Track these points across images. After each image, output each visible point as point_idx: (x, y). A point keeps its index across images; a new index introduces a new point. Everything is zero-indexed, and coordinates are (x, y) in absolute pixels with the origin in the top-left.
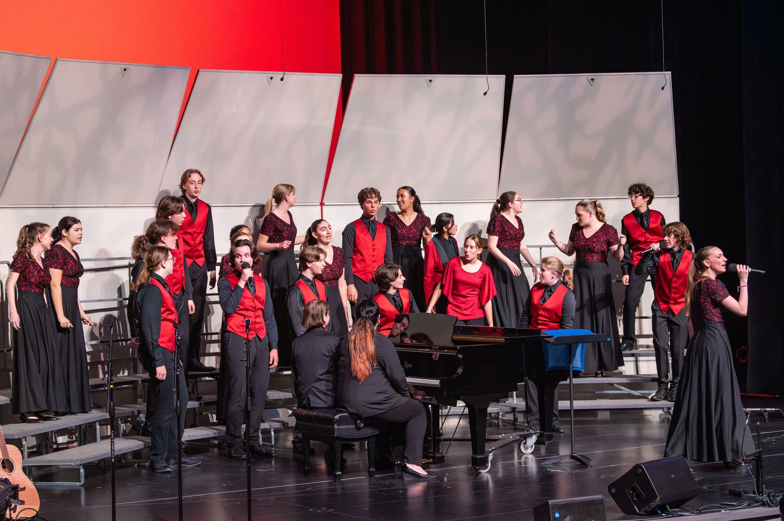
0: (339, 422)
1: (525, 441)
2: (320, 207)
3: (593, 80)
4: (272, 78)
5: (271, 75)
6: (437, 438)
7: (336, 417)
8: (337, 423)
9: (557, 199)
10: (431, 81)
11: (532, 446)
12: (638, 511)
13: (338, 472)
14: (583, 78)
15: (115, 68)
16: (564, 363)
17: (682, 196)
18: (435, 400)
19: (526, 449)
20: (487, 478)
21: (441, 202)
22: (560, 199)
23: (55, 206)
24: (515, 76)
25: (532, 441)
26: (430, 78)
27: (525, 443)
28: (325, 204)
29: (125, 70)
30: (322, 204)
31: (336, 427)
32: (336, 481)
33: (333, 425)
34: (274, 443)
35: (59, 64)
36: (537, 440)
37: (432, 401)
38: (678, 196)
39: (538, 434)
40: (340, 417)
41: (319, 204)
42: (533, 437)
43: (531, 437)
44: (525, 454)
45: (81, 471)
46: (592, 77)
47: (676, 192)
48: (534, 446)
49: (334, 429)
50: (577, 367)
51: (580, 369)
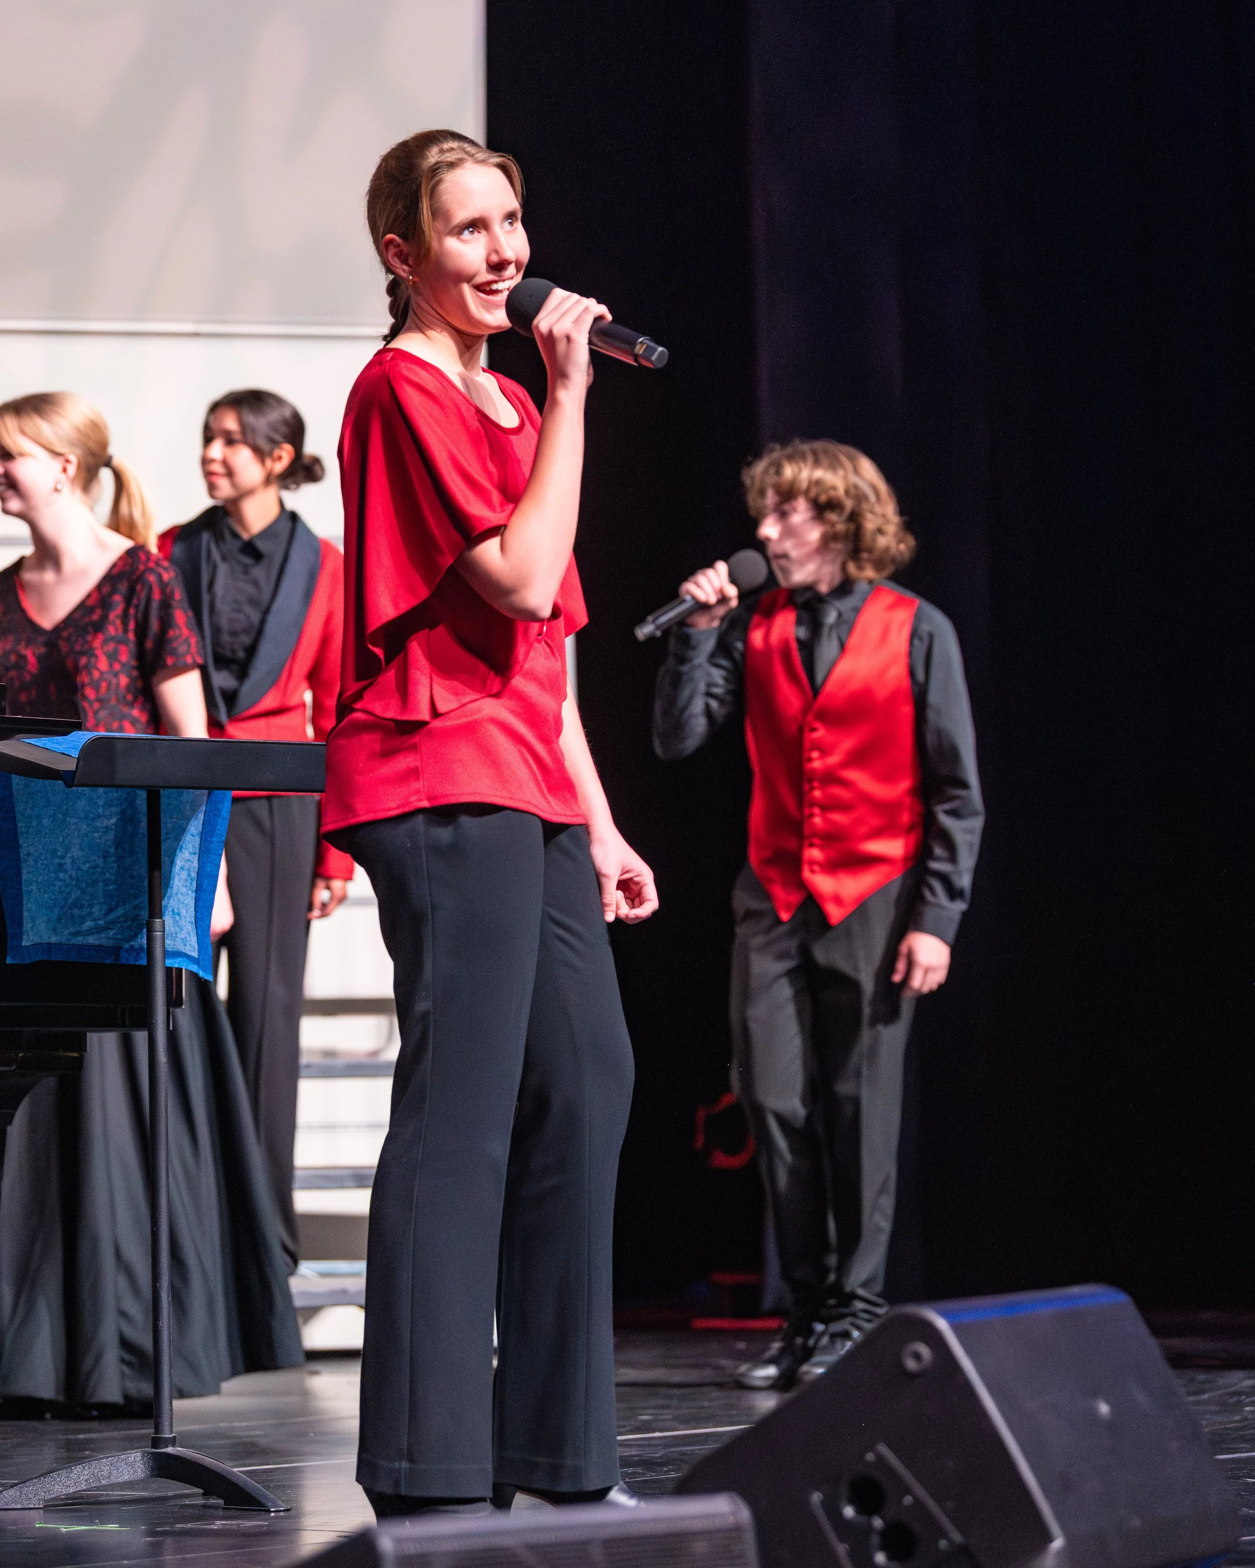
16: (107, 927)
50: (178, 954)
51: (194, 968)
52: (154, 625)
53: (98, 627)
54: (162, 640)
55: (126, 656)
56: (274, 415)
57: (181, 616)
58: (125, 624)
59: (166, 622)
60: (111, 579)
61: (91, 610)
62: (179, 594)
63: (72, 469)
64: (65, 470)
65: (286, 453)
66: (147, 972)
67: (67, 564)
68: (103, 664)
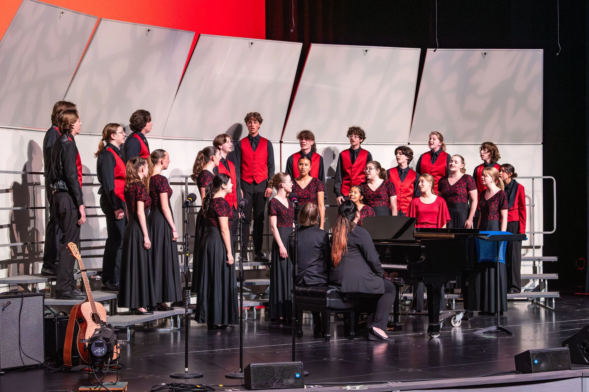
0: (330, 296)
1: (454, 317)
2: (280, 144)
3: (485, 54)
4: (252, 43)
5: (252, 41)
6: (397, 312)
7: (328, 292)
8: (329, 296)
9: (453, 143)
10: (366, 51)
11: (460, 321)
12: (587, 362)
13: (328, 334)
14: (478, 52)
15: (141, 28)
16: (491, 257)
17: (545, 144)
18: (403, 280)
19: (455, 323)
20: (438, 341)
21: (368, 143)
22: (455, 143)
23: (91, 134)
24: (428, 49)
25: (460, 317)
26: (366, 49)
27: (455, 319)
28: (284, 142)
29: (149, 30)
30: (281, 142)
31: (328, 299)
32: (327, 342)
33: (326, 298)
34: (256, 318)
35: (103, 22)
36: (463, 317)
37: (401, 281)
38: (542, 144)
39: (464, 312)
40: (331, 292)
41: (279, 142)
42: (461, 314)
43: (459, 314)
44: (454, 327)
45: (128, 331)
46: (485, 52)
47: (541, 141)
48: (461, 321)
49: (326, 301)
50: (501, 260)
51: (503, 262)
52: (502, 201)
53: (494, 201)
54: (502, 204)
55: (497, 205)
56: (510, 168)
57: (506, 201)
58: (498, 201)
59: (503, 201)
60: (497, 194)
61: (493, 198)
62: (506, 198)
63: (494, 179)
64: (493, 179)
65: (512, 174)
66: (497, 263)
67: (491, 192)
68: (493, 206)
